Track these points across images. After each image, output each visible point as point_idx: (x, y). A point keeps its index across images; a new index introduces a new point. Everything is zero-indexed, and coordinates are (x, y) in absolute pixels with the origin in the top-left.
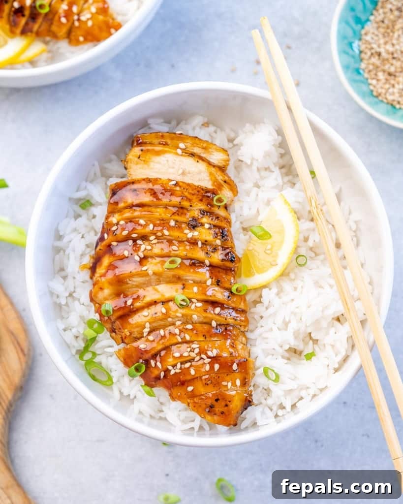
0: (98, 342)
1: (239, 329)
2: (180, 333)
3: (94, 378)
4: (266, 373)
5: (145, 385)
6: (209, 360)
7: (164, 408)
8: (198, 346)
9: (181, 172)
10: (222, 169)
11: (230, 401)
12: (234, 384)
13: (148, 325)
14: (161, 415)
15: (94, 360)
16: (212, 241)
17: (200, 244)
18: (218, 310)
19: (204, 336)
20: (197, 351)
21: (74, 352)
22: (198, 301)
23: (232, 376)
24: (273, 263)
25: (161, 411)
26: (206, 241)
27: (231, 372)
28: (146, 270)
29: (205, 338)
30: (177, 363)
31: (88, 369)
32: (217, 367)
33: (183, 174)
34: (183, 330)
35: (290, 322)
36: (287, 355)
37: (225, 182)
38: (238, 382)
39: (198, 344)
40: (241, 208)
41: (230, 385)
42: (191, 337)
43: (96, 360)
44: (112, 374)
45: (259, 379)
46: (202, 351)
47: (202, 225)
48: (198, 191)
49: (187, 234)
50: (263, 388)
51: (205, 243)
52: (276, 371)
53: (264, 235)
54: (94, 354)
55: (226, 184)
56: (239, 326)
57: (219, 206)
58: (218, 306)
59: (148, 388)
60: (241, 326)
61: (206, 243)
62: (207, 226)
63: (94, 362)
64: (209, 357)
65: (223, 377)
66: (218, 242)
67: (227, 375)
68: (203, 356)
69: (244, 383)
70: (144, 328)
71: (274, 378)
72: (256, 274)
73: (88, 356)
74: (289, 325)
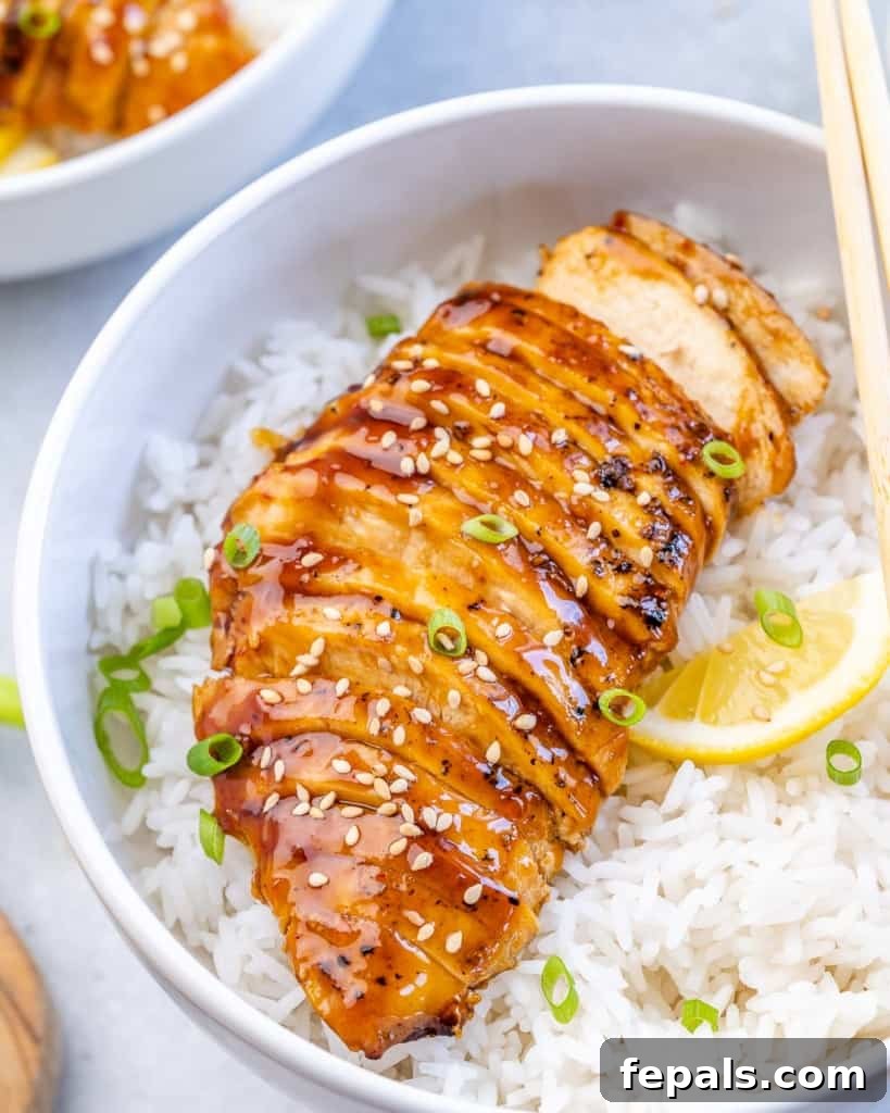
0: (175, 653)
1: (554, 823)
2: (388, 715)
3: (102, 741)
4: (547, 980)
5: (214, 815)
6: (417, 831)
7: (224, 923)
8: (412, 777)
9: (671, 348)
10: (789, 412)
11: (398, 977)
12: (438, 939)
13: (317, 647)
14: (207, 938)
15: (135, 696)
16: (632, 544)
17: (595, 529)
18: (528, 721)
19: (445, 762)
20: (400, 786)
21: (98, 641)
22: (491, 665)
23: (449, 914)
24: (760, 712)
25: (213, 931)
26: (617, 534)
27: (452, 902)
28: (410, 506)
29: (446, 772)
30: (329, 792)
31: (104, 704)
32: (423, 859)
33: (678, 355)
34: (402, 715)
35: (702, 884)
36: (642, 985)
37: (771, 436)
38: (454, 943)
39: (413, 773)
40: (772, 537)
41: (427, 931)
42: (408, 742)
43: (141, 699)
44: (153, 753)
45: (521, 988)
46: (412, 796)
47: (633, 491)
48: (683, 409)
49: (576, 482)
50: (517, 1028)
51: (610, 537)
52: (576, 987)
53: (786, 633)
54: (145, 683)
55: (769, 442)
56: (559, 814)
57: (711, 474)
58: (535, 713)
59: (212, 827)
60: (564, 814)
61: (613, 540)
62: (644, 498)
63: (130, 702)
64: (420, 824)
65: (423, 901)
66: (644, 555)
67: (438, 902)
68: (407, 810)
69: (470, 957)
70: (306, 651)
71: (558, 1000)
72: (697, 719)
73: (126, 675)
74: (696, 891)
